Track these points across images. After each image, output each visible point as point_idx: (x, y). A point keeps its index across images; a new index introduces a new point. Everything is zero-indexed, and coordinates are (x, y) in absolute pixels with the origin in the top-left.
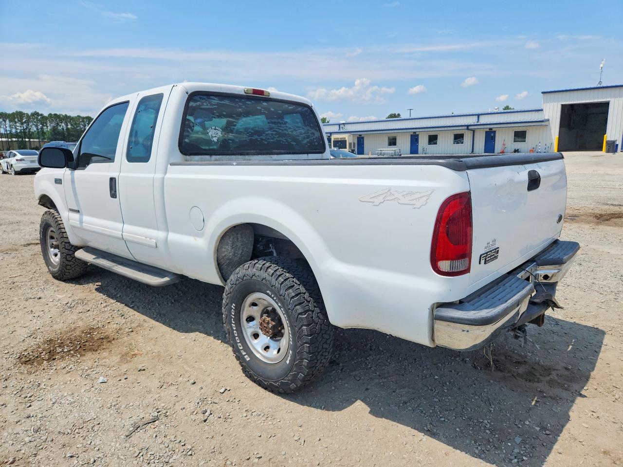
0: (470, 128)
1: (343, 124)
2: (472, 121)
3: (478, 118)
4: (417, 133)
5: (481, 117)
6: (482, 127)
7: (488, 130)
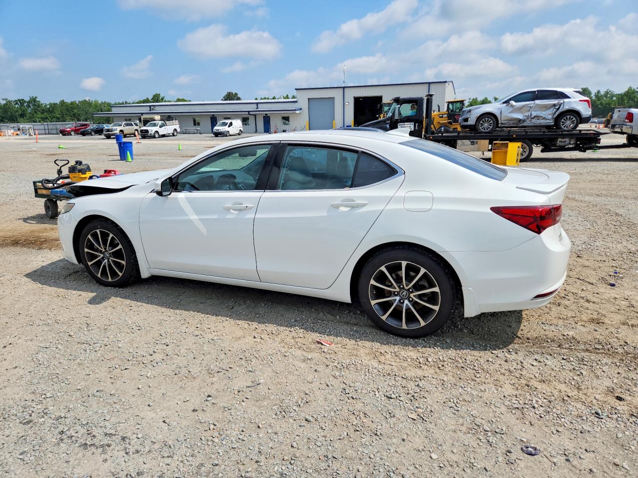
0: (251, 113)
1: (153, 106)
2: (252, 108)
3: (257, 105)
4: (215, 116)
5: (260, 105)
6: (261, 113)
7: (264, 115)
